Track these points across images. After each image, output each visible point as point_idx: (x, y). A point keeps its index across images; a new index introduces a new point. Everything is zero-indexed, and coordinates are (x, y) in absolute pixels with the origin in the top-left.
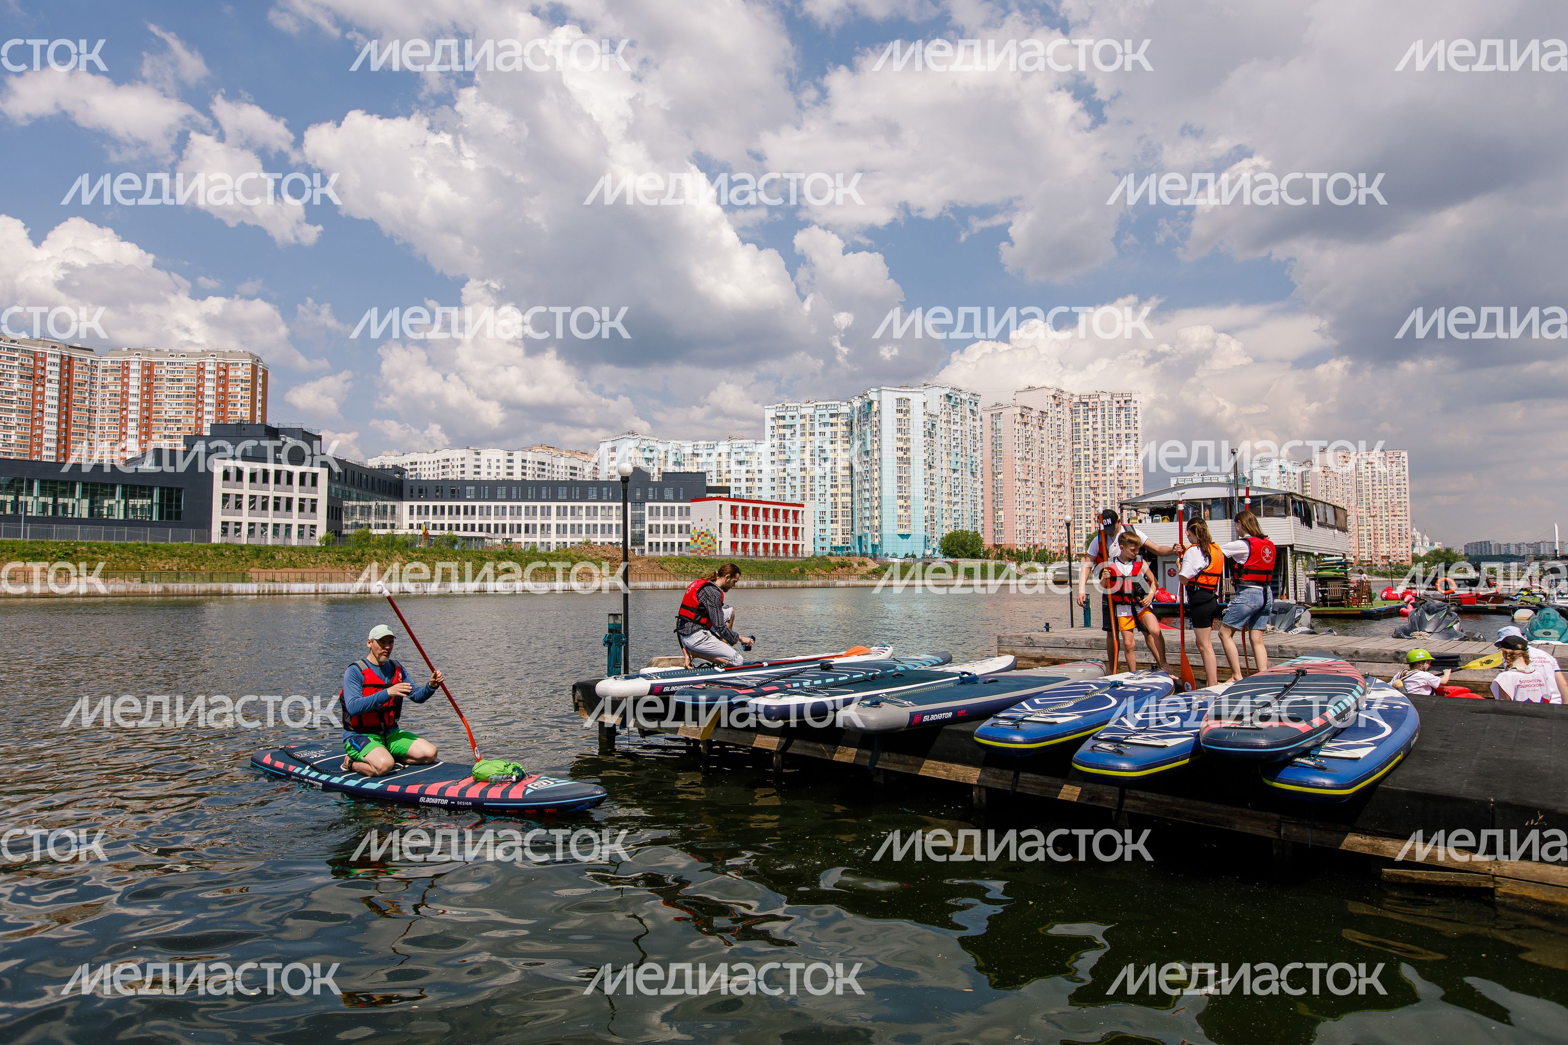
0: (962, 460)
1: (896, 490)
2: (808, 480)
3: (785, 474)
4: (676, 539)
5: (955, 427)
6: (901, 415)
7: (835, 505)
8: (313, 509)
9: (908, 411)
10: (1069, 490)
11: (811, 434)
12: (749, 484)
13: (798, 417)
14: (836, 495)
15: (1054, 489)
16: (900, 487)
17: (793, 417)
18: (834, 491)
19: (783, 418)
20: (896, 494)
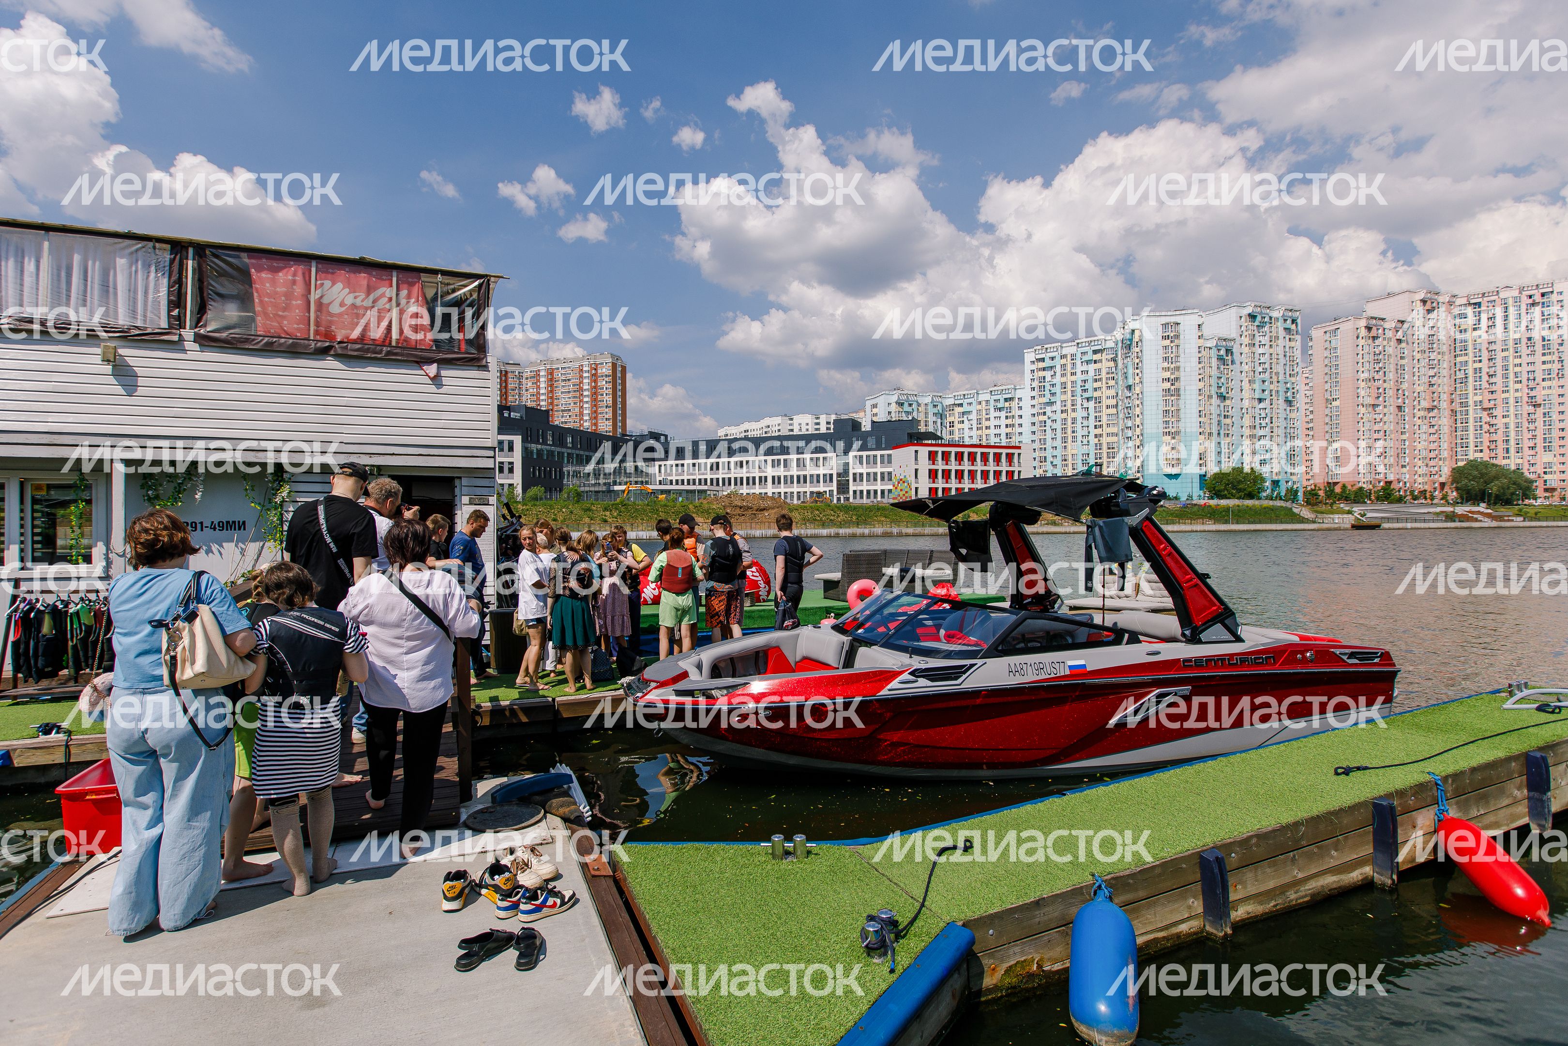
0: (1272, 387)
1: (1161, 426)
2: (1069, 421)
3: (1045, 418)
4: (879, 486)
5: (1261, 351)
6: (1167, 342)
7: (1098, 446)
8: (511, 470)
9: (1177, 337)
10: (1447, 413)
11: (1072, 374)
12: (1009, 430)
13: (1058, 358)
14: (1101, 435)
15: (1422, 413)
16: (1167, 422)
17: (1052, 359)
18: (1098, 431)
19: (1043, 360)
20: (1161, 430)
